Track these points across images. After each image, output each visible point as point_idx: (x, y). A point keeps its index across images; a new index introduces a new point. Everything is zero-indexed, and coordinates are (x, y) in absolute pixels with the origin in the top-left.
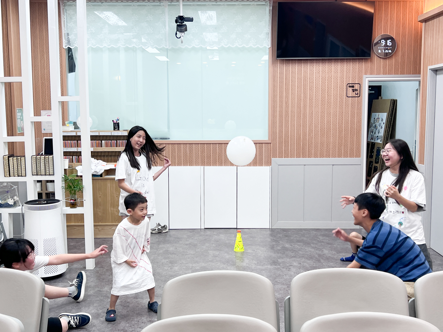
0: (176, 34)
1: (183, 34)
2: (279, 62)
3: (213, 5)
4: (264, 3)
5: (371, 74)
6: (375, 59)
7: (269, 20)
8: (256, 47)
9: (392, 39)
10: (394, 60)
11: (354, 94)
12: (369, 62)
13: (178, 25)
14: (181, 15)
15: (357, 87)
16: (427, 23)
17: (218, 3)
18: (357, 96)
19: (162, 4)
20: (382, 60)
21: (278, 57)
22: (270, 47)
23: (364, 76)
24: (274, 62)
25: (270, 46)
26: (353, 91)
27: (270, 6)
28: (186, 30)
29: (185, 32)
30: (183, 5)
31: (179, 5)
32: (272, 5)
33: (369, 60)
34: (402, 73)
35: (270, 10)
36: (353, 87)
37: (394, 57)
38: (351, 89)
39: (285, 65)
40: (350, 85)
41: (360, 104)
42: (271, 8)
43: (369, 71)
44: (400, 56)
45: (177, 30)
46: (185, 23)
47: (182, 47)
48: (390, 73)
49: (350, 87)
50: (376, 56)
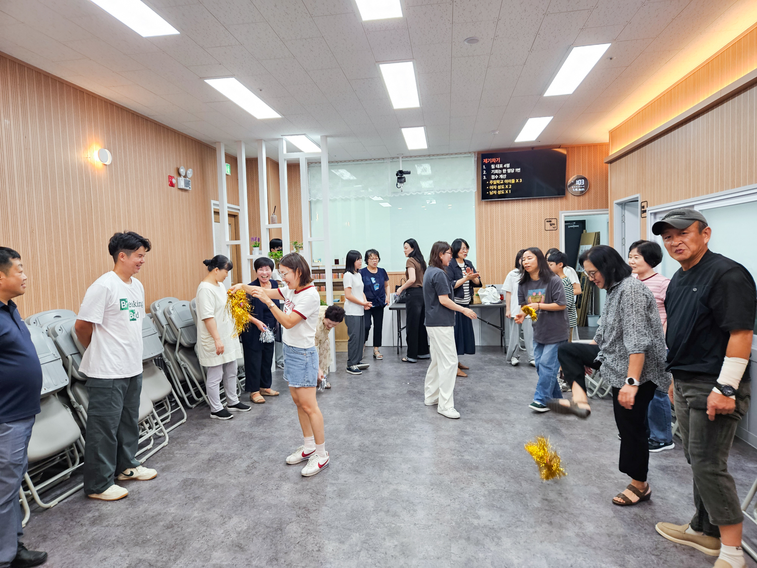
0: (397, 185)
1: (402, 184)
2: (484, 203)
3: (427, 159)
4: (470, 155)
5: (567, 209)
6: (569, 196)
8: (463, 191)
9: (585, 179)
10: (587, 197)
11: (551, 228)
12: (565, 200)
13: (398, 178)
14: (401, 170)
15: (554, 221)
16: (612, 164)
17: (431, 158)
18: (554, 229)
19: (385, 161)
20: (576, 197)
21: (482, 199)
22: (476, 191)
23: (560, 212)
24: (479, 204)
26: (551, 225)
27: (475, 157)
28: (405, 181)
29: (405, 183)
30: (402, 161)
31: (399, 161)
32: (476, 156)
33: (564, 198)
34: (596, 208)
35: (475, 160)
36: (550, 221)
37: (587, 194)
38: (549, 223)
39: (489, 206)
40: (548, 220)
41: (557, 236)
42: (476, 158)
43: (565, 208)
44: (593, 194)
45: (398, 182)
46: (404, 175)
47: (402, 195)
48: (584, 208)
49: (547, 221)
50: (570, 194)
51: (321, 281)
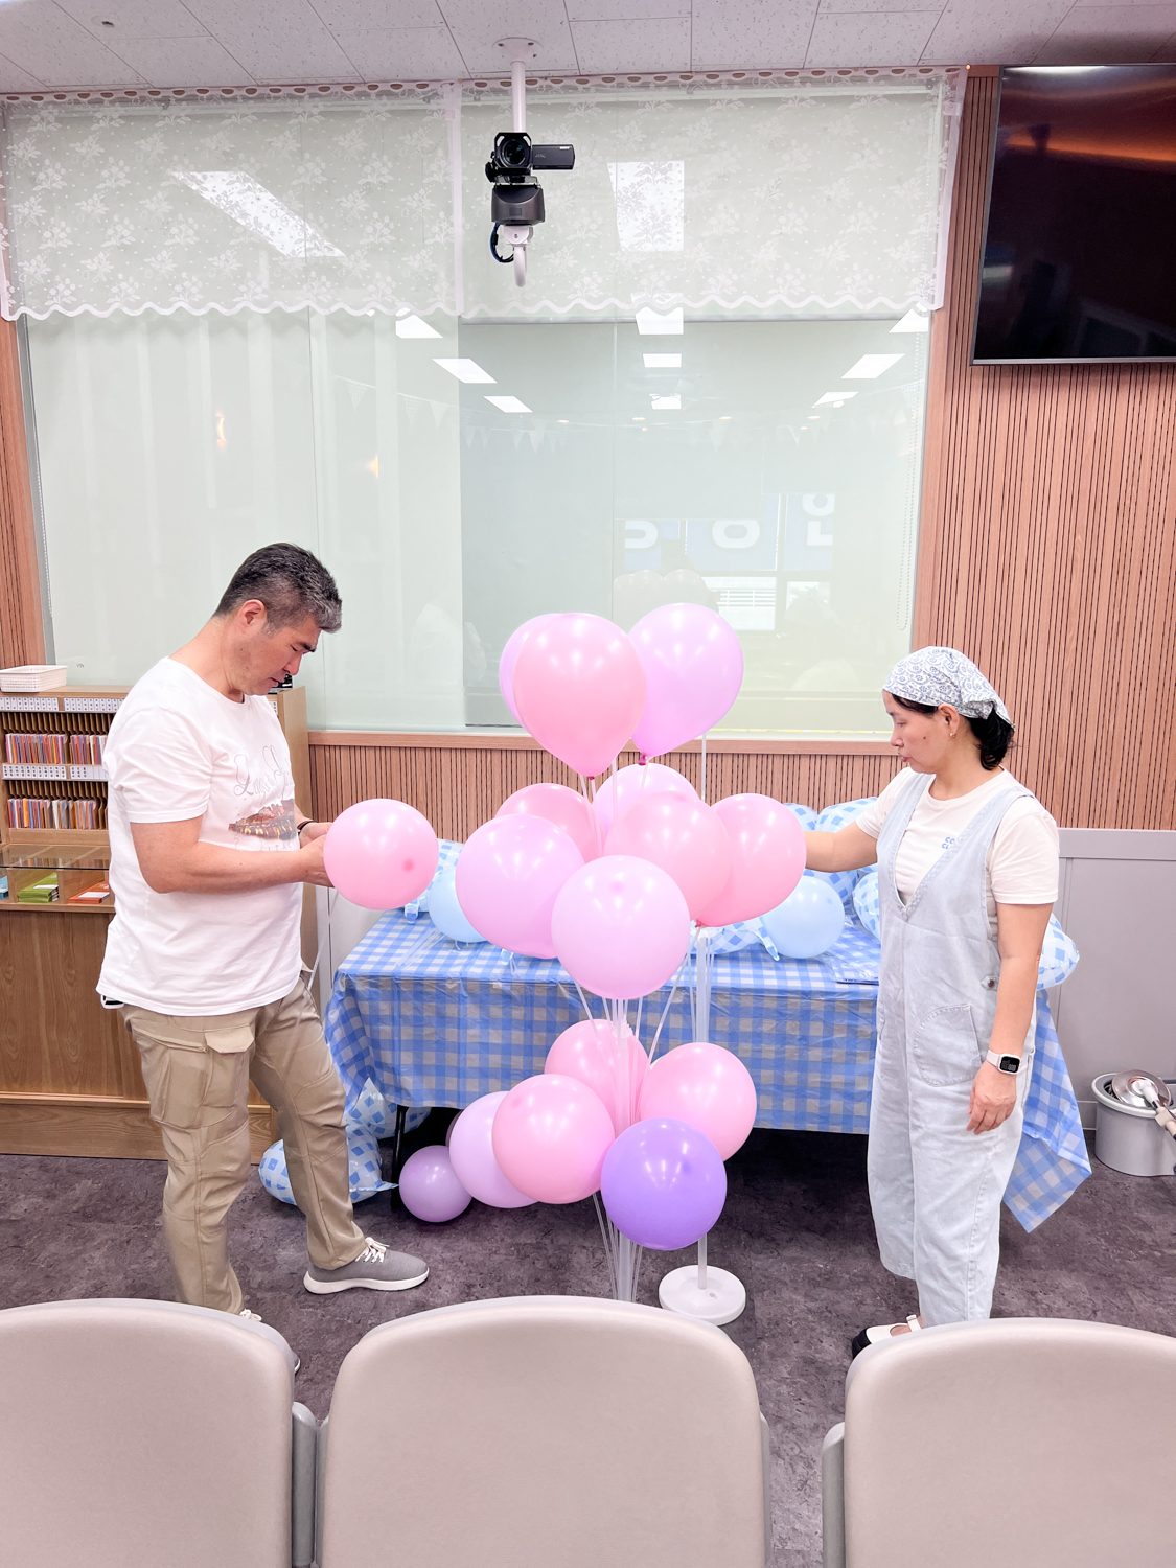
0: (493, 237)
2: (977, 381)
4: (922, 90)
7: (942, 172)
13: (498, 190)
17: (699, 95)
21: (982, 351)
22: (942, 306)
24: (952, 382)
25: (939, 303)
27: (951, 102)
29: (536, 228)
32: (960, 92)
35: (948, 120)
39: (1005, 396)
42: (958, 110)
47: (524, 308)
51: (75, 777)
